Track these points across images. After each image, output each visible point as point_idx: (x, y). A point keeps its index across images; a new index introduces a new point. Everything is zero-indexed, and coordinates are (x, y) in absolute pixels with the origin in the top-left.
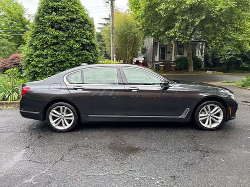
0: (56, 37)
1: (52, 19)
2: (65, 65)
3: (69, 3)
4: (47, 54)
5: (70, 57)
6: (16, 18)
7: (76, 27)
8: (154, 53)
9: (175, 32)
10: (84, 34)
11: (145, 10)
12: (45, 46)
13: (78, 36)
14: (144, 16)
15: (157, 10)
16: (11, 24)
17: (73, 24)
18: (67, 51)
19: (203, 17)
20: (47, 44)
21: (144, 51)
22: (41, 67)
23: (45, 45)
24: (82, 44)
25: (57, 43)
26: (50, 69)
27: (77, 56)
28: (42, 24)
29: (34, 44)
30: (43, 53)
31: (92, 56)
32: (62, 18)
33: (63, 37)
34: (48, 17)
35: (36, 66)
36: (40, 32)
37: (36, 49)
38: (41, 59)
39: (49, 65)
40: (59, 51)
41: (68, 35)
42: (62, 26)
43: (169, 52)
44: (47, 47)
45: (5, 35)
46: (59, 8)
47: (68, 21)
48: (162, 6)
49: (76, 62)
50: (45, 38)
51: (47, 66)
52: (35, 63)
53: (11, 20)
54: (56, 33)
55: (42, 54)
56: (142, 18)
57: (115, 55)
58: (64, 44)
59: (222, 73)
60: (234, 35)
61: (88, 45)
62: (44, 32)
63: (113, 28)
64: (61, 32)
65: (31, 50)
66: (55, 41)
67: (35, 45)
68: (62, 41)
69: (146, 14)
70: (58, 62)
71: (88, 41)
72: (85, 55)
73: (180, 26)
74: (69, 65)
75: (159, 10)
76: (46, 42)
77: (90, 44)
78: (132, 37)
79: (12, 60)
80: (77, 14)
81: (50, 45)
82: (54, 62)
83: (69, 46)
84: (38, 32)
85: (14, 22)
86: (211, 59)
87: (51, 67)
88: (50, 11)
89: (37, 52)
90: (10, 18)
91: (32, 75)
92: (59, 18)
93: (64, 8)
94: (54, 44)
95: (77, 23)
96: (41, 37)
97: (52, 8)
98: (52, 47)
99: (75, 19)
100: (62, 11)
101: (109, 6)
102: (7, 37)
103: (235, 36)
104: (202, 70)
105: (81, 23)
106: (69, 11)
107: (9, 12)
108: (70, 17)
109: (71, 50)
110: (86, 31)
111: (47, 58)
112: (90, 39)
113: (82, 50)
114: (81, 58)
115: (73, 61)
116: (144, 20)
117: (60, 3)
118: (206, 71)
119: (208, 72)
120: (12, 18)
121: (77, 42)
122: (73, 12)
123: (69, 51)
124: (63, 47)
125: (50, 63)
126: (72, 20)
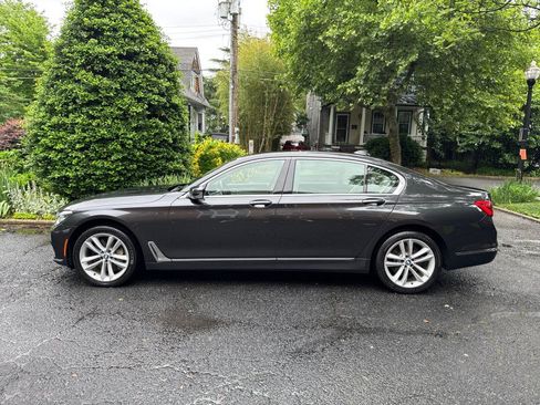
0: (95, 90)
1: (87, 52)
2: (110, 147)
3: (125, 20)
4: (73, 125)
5: (122, 131)
6: (30, 42)
7: (137, 70)
8: (324, 128)
9: (356, 86)
10: (155, 84)
11: (297, 38)
12: (70, 108)
13: (142, 87)
14: (296, 50)
15: (320, 38)
16: (19, 55)
17: (131, 64)
18: (117, 118)
19: (413, 58)
20: (75, 103)
21: (303, 121)
22: (61, 151)
23: (71, 104)
24: (149, 105)
25: (97, 102)
26: (79, 154)
27: (137, 129)
28: (68, 62)
29: (49, 102)
30: (66, 120)
31: (171, 131)
32: (110, 50)
33: (109, 89)
34: (79, 47)
35: (51, 149)
36: (63, 78)
37: (52, 111)
38: (61, 134)
39: (78, 146)
40: (99, 118)
41: (121, 85)
42: (107, 66)
43: (355, 127)
44: (75, 109)
45: (5, 78)
46: (104, 30)
47: (121, 57)
48: (331, 32)
49: (134, 142)
50: (71, 90)
51: (73, 148)
52: (47, 141)
53: (20, 46)
54: (96, 82)
55: (64, 124)
56: (292, 53)
57: (237, 129)
58: (111, 105)
59: (461, 174)
60: (477, 96)
61: (164, 107)
62: (70, 77)
63: (235, 72)
64: (105, 80)
65: (41, 114)
66: (92, 97)
67: (51, 105)
68: (107, 97)
69: (300, 46)
70: (97, 142)
71: (164, 100)
72: (157, 127)
73: (367, 73)
74: (119, 147)
75: (326, 38)
76: (75, 98)
77: (168, 105)
78: (274, 92)
79: (9, 132)
80: (141, 43)
81: (82, 106)
82: (87, 140)
83: (121, 109)
84: (57, 77)
85: (26, 52)
86: (439, 145)
87: (81, 150)
88: (84, 35)
89: (55, 120)
90: (18, 42)
91: (42, 167)
92: (102, 50)
93: (115, 30)
94: (89, 104)
95: (141, 62)
96: (63, 88)
97: (90, 29)
98: (84, 110)
99: (136, 53)
100: (109, 37)
101: (229, 25)
102: (9, 82)
103: (480, 99)
104: (422, 166)
105: (151, 61)
106: (125, 36)
107: (16, 30)
108: (126, 48)
109: (125, 116)
110: (159, 78)
111: (74, 133)
112: (170, 96)
113: (149, 117)
114: (145, 133)
115: (128, 139)
116: (295, 58)
117: (106, 20)
118: (428, 168)
119: (431, 170)
120: (22, 43)
121: (139, 100)
122: (133, 39)
123: (121, 120)
124: (108, 110)
125: (79, 142)
126: (131, 56)
